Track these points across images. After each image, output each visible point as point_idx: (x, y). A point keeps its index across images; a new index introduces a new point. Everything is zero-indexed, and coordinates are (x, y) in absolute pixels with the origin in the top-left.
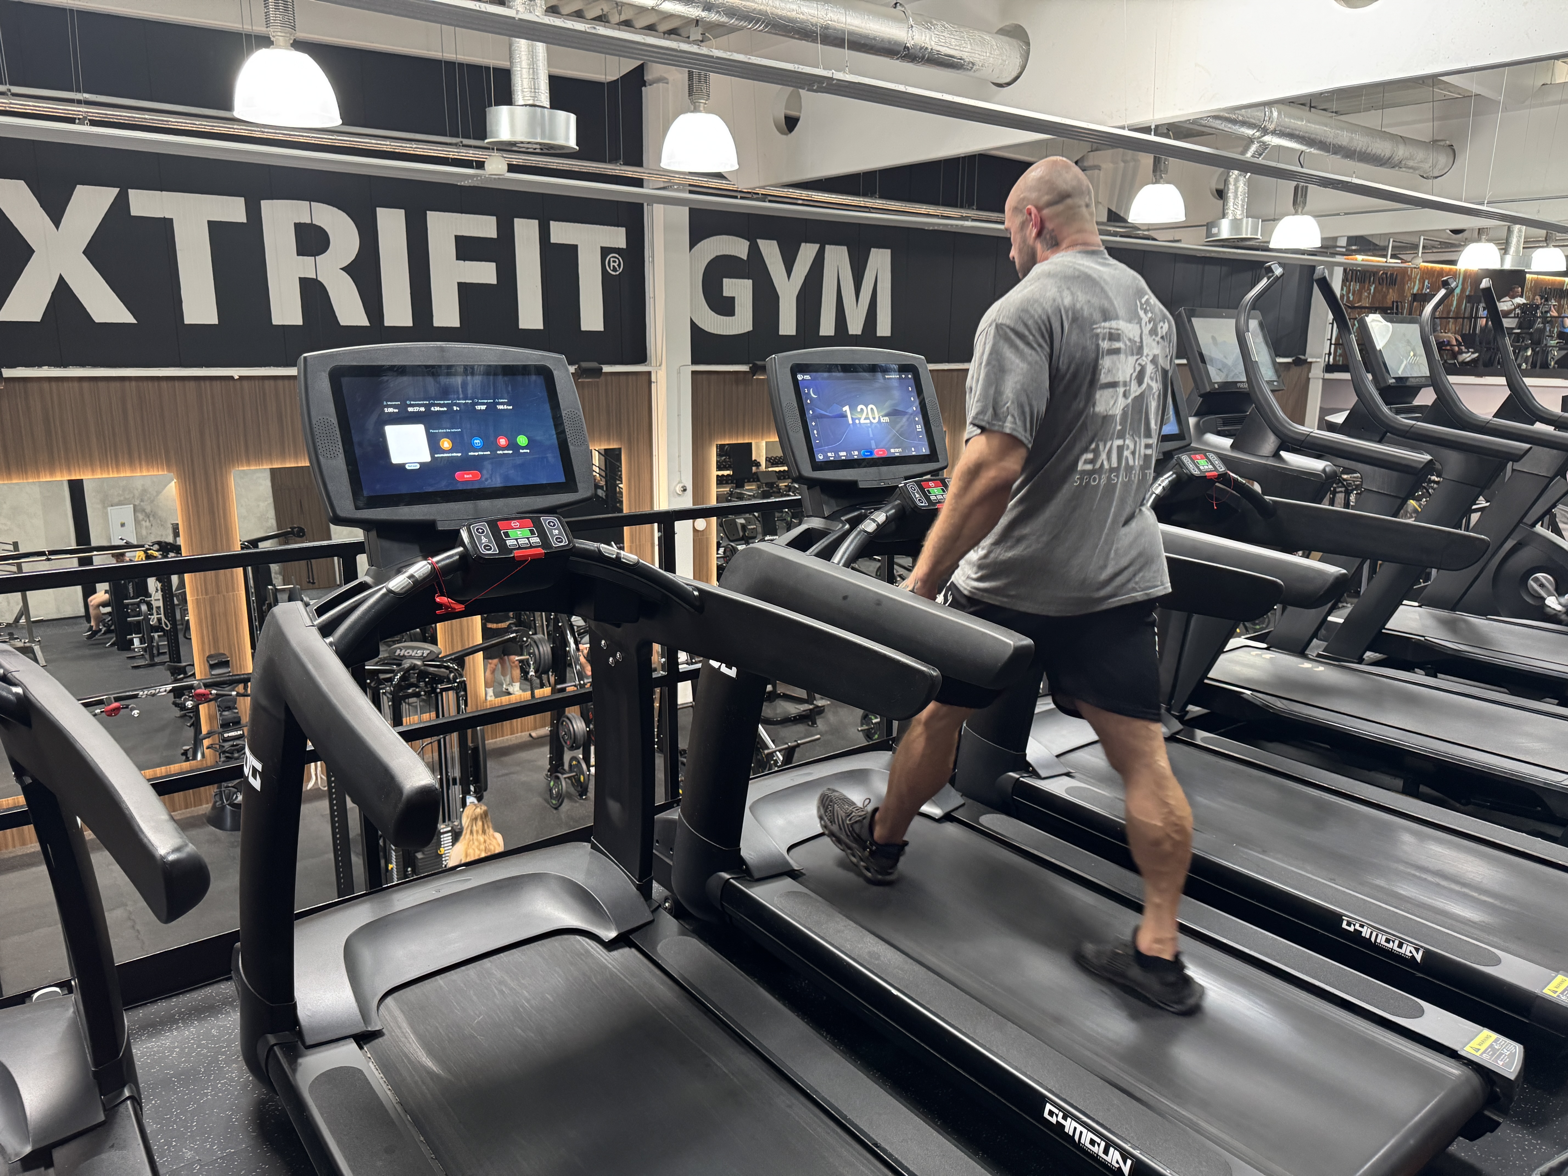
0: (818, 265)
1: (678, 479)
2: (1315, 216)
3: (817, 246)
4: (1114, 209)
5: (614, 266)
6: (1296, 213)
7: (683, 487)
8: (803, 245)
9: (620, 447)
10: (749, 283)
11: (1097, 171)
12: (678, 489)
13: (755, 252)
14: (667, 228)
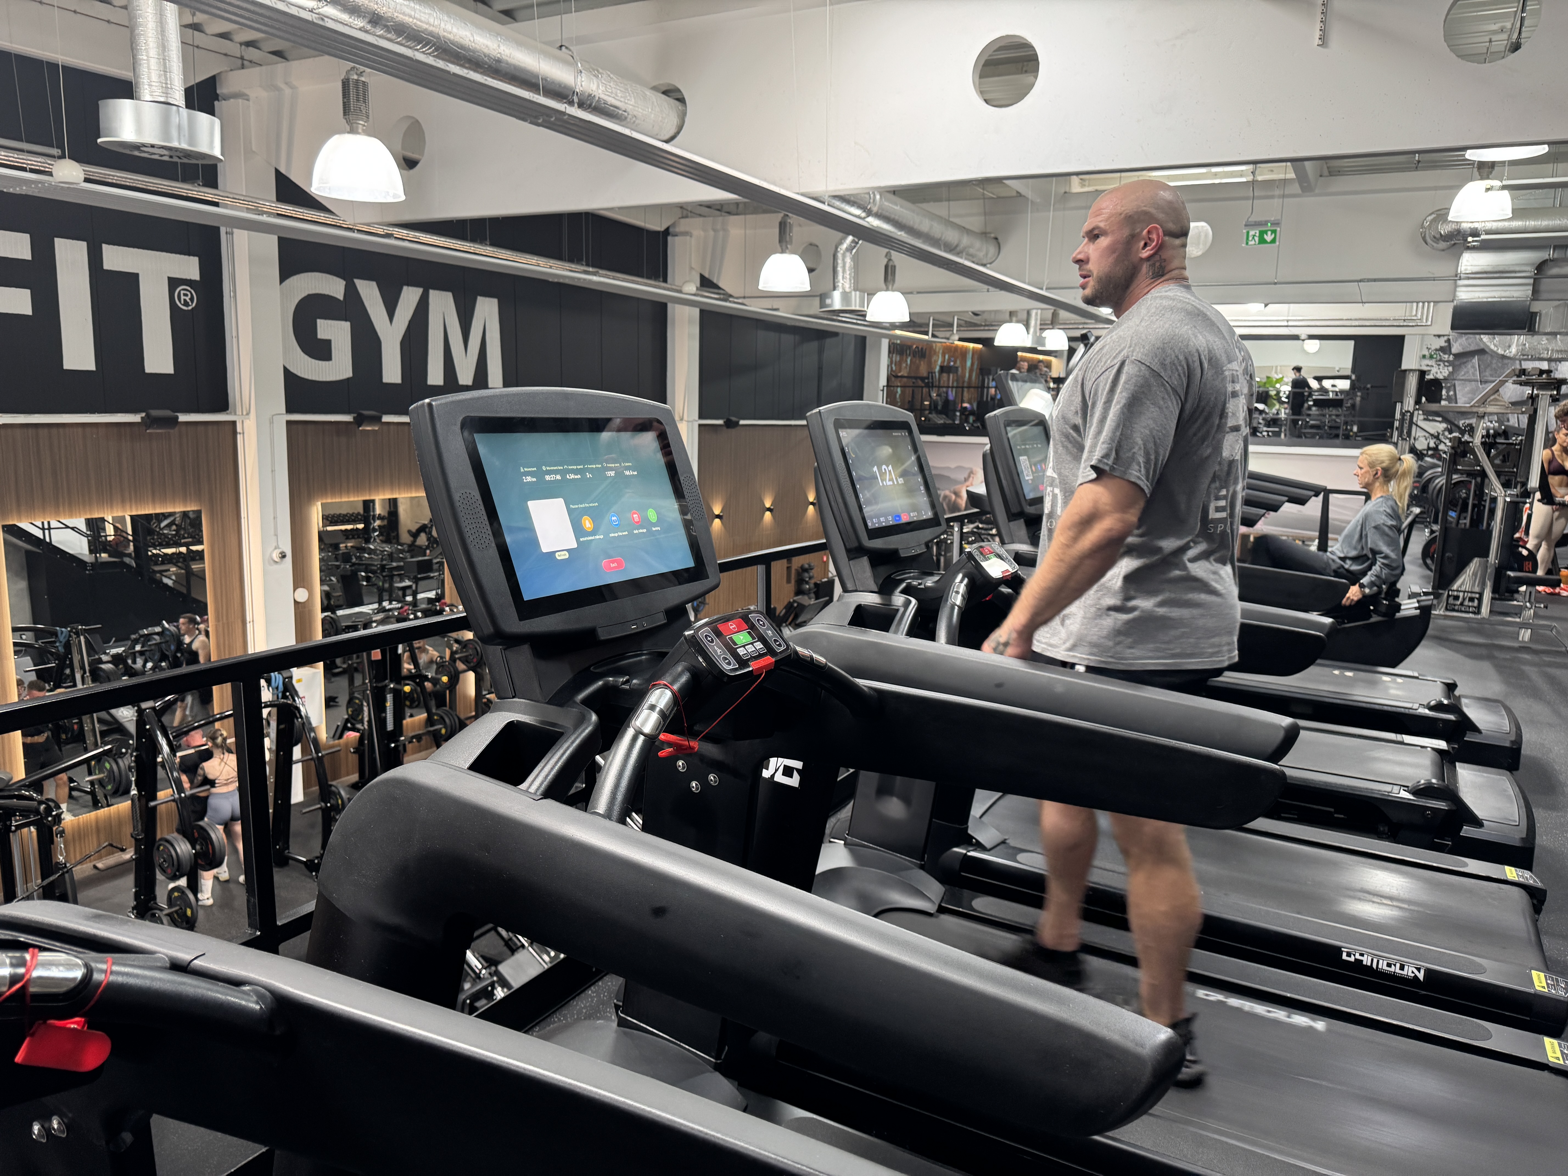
0: (422, 310)
1: (275, 544)
2: (902, 293)
3: (420, 291)
4: (707, 275)
5: (185, 300)
6: (887, 290)
7: (281, 553)
8: (405, 288)
9: (199, 508)
10: (346, 326)
11: (688, 238)
12: (276, 556)
13: (352, 292)
14: (253, 260)
